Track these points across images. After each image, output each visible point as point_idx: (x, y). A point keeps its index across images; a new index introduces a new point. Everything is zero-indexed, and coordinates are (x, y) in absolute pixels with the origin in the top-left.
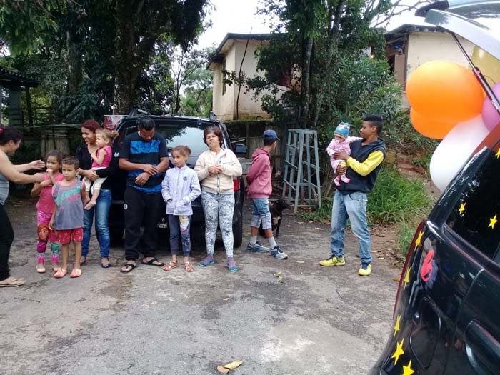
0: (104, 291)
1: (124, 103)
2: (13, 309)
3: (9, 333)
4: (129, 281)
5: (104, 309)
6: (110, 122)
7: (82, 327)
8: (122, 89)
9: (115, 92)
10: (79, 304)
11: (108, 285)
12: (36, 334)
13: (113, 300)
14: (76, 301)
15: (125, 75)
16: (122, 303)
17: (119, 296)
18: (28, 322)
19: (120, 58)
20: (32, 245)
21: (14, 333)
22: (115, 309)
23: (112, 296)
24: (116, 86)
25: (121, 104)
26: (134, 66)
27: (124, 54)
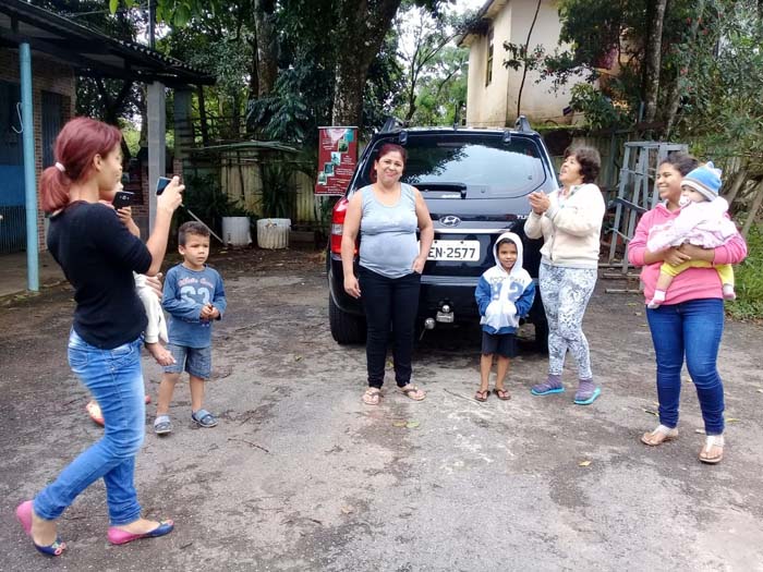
0: (368, 434)
1: (349, 108)
2: (229, 463)
3: (235, 513)
4: (401, 414)
5: (379, 472)
6: (329, 138)
7: (350, 508)
8: (347, 84)
9: (336, 89)
10: (333, 458)
11: (370, 422)
12: (279, 518)
13: (387, 454)
14: (327, 453)
15: (352, 59)
16: (404, 460)
17: (396, 446)
18: (259, 492)
19: (344, 33)
20: (232, 339)
21: (240, 514)
22: (395, 473)
23: (384, 445)
24: (338, 79)
25: (345, 108)
26: (367, 44)
27: (351, 26)
